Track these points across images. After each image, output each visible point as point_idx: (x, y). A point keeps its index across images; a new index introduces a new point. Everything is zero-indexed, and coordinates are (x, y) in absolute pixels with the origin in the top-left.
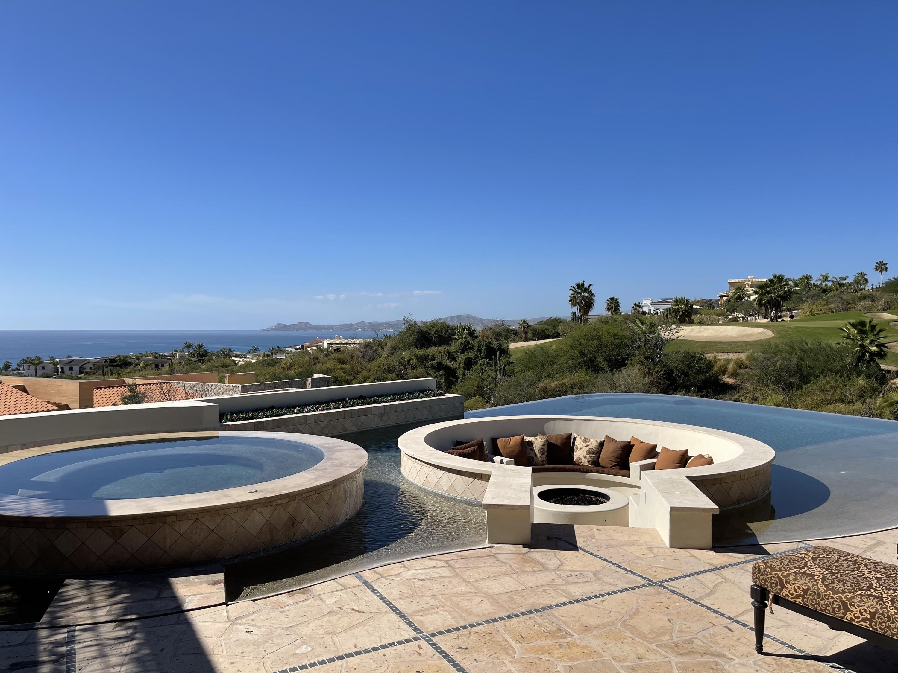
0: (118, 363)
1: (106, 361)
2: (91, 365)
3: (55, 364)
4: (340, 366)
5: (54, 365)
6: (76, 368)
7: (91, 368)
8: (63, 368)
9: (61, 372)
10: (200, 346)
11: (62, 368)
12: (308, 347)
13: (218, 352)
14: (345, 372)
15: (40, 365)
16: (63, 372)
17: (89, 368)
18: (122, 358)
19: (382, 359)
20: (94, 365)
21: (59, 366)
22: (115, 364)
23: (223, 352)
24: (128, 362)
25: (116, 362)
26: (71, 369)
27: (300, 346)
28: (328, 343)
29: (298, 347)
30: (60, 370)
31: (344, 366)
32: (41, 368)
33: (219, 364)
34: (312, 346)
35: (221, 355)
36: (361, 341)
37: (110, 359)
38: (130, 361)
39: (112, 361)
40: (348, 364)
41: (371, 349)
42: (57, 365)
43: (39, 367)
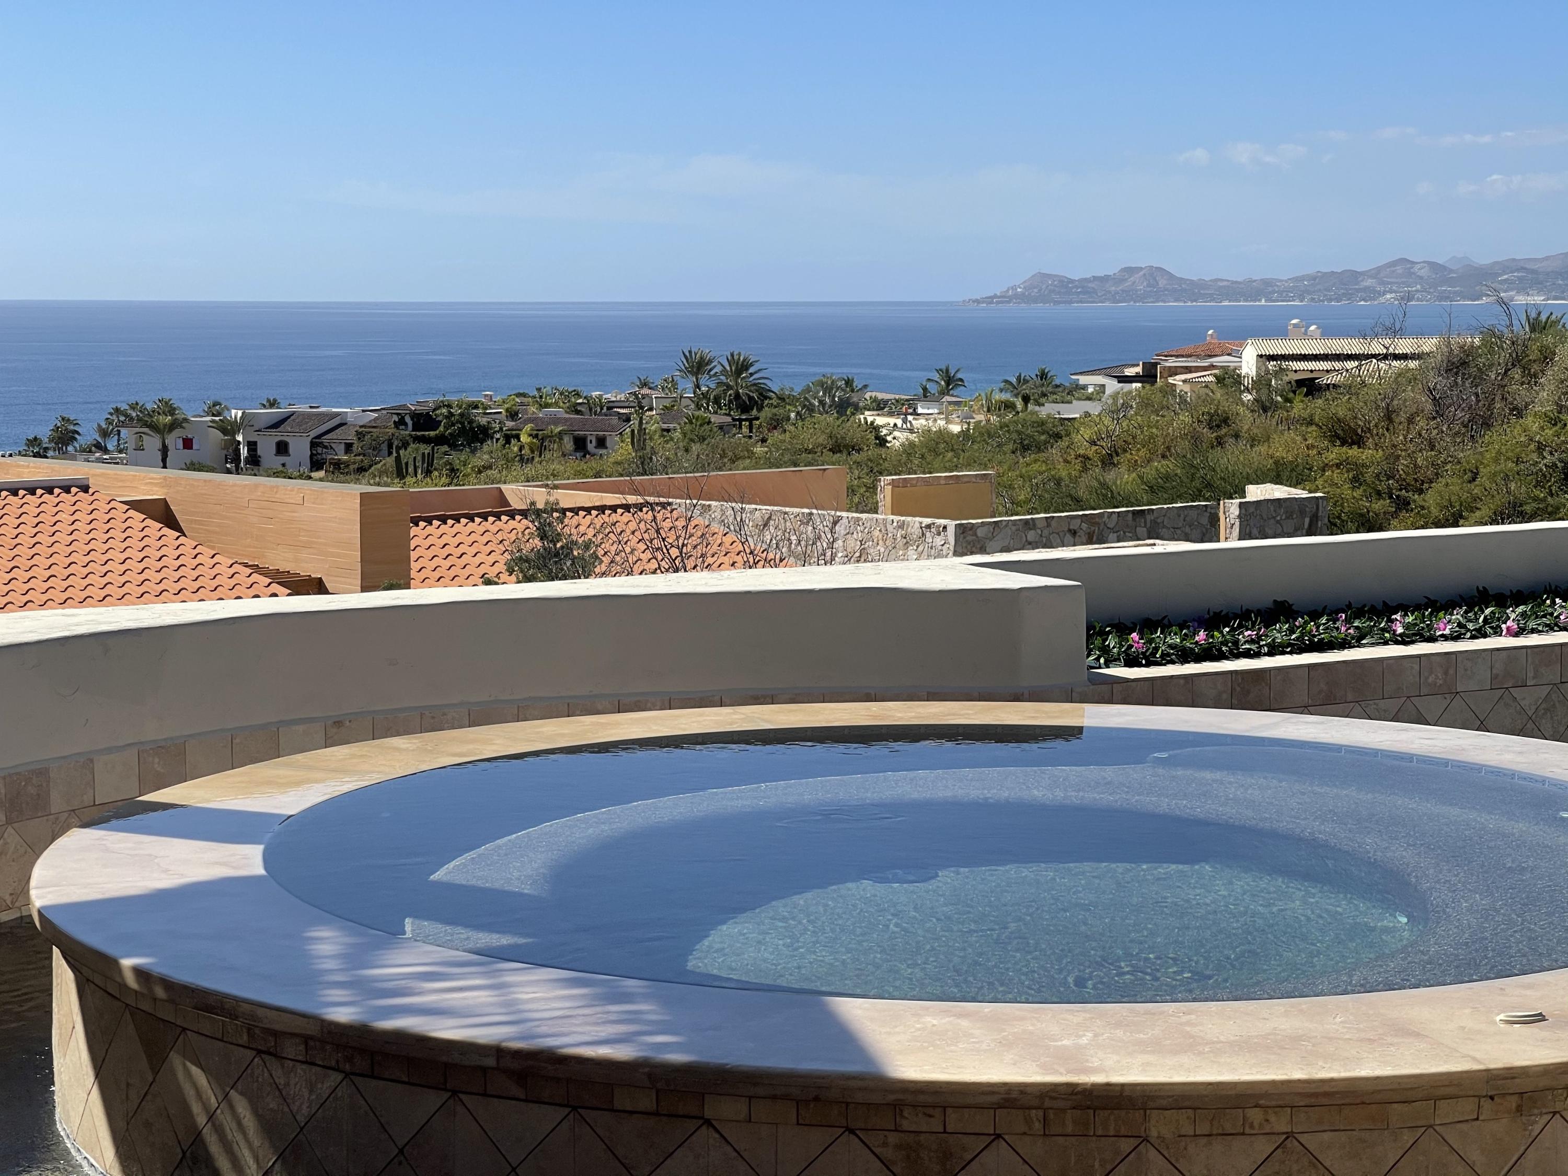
0: (441, 428)
1: (401, 422)
2: (351, 437)
3: (229, 429)
4: (1335, 453)
5: (224, 431)
6: (300, 447)
7: (348, 447)
8: (255, 443)
9: (247, 461)
10: (741, 367)
11: (252, 446)
12: (1174, 372)
13: (808, 390)
14: (1356, 481)
15: (177, 432)
16: (254, 460)
17: (342, 447)
18: (456, 411)
19: (1532, 423)
20: (360, 435)
21: (240, 438)
22: (432, 433)
23: (828, 390)
24: (479, 426)
25: (434, 424)
26: (282, 448)
27: (1139, 370)
28: (1261, 356)
29: (1130, 372)
30: (244, 452)
31: (1354, 452)
32: (180, 445)
33: (822, 439)
34: (1189, 370)
35: (822, 403)
36: (1429, 345)
37: (415, 416)
38: (483, 421)
39: (424, 421)
40: (1370, 443)
41: (1479, 378)
42: (233, 433)
43: (174, 440)
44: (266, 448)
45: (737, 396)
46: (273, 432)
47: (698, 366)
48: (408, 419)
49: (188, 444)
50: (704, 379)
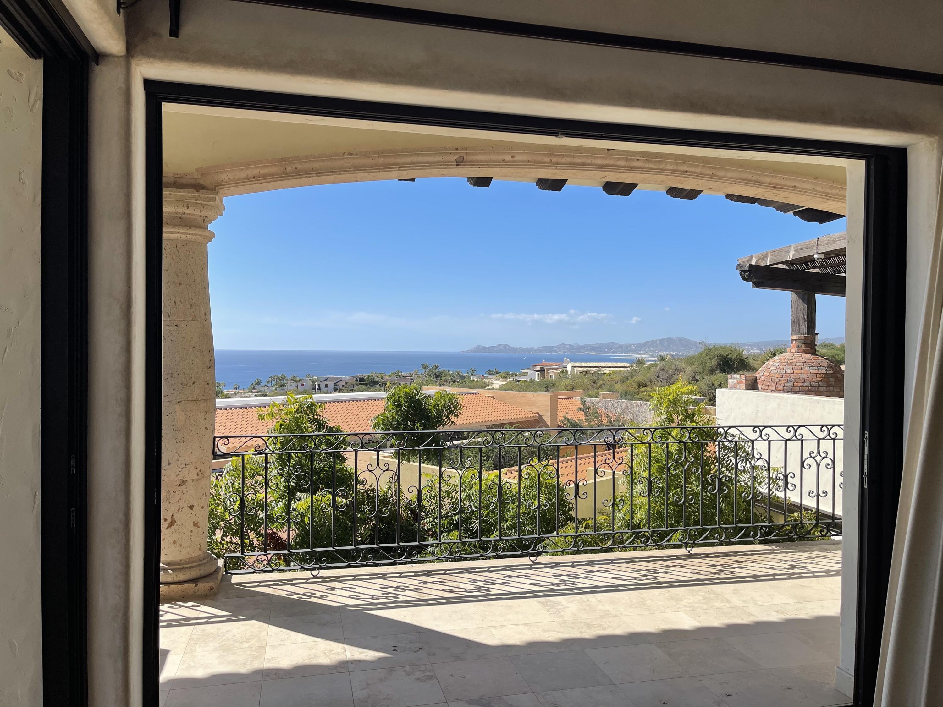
0: (366, 381)
1: (356, 380)
2: (344, 383)
5: (312, 382)
6: (331, 386)
8: (320, 385)
15: (300, 382)
16: (319, 389)
17: (342, 385)
20: (346, 383)
22: (364, 383)
24: (376, 381)
26: (326, 386)
27: (539, 369)
28: (572, 366)
29: (536, 369)
30: (317, 387)
37: (360, 378)
38: (377, 379)
39: (362, 380)
42: (315, 382)
43: (299, 384)
44: (323, 386)
45: (435, 374)
46: (324, 382)
47: (425, 367)
48: (358, 379)
49: (303, 385)
50: (427, 370)
